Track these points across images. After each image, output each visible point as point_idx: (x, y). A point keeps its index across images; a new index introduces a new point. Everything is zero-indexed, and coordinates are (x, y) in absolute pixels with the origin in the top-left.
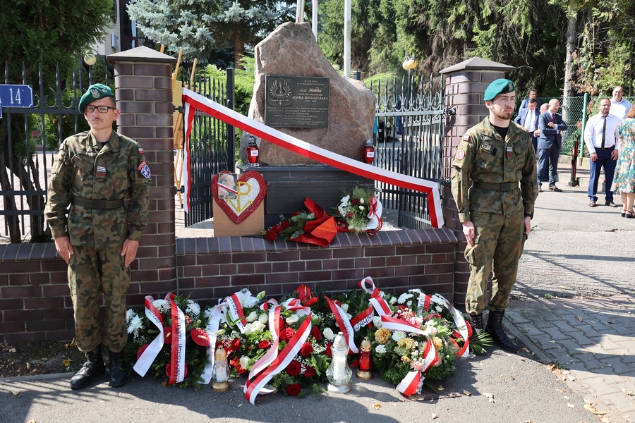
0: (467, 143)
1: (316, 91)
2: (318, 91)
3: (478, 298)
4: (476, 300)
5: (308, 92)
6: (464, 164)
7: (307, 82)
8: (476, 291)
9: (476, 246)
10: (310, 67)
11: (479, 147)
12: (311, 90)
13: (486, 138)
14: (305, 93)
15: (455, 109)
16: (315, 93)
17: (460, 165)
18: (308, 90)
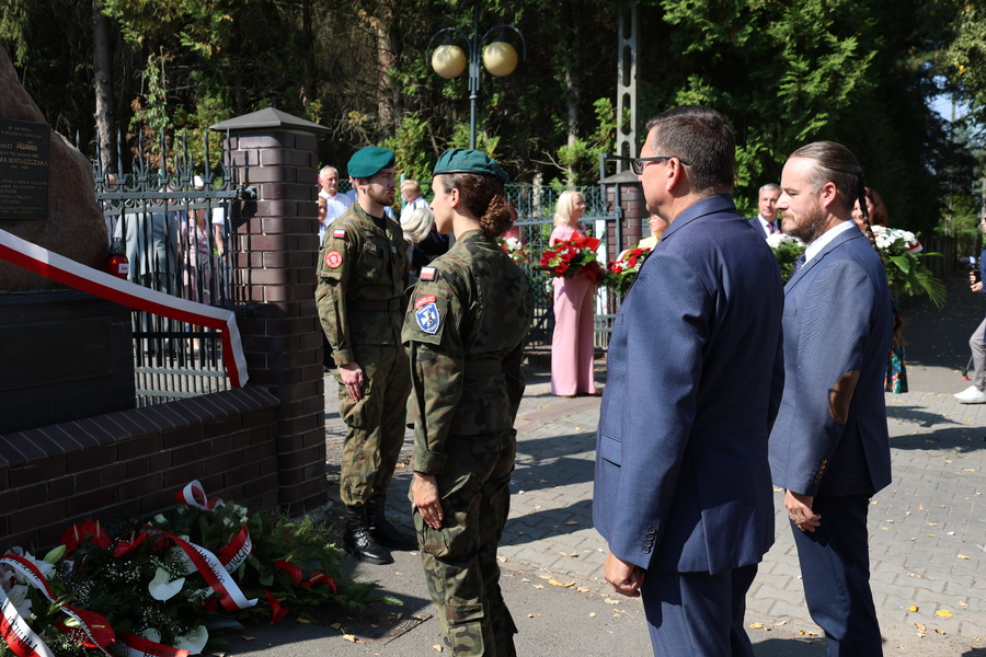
0: (343, 242)
1: (27, 147)
2: (32, 148)
3: (368, 478)
4: (365, 481)
5: (14, 150)
6: (343, 273)
7: (13, 130)
8: (363, 469)
9: (367, 398)
10: (13, 100)
11: (362, 246)
12: (19, 146)
13: (368, 234)
14: (9, 150)
15: (255, 190)
16: (26, 151)
17: (338, 276)
18: (15, 145)
